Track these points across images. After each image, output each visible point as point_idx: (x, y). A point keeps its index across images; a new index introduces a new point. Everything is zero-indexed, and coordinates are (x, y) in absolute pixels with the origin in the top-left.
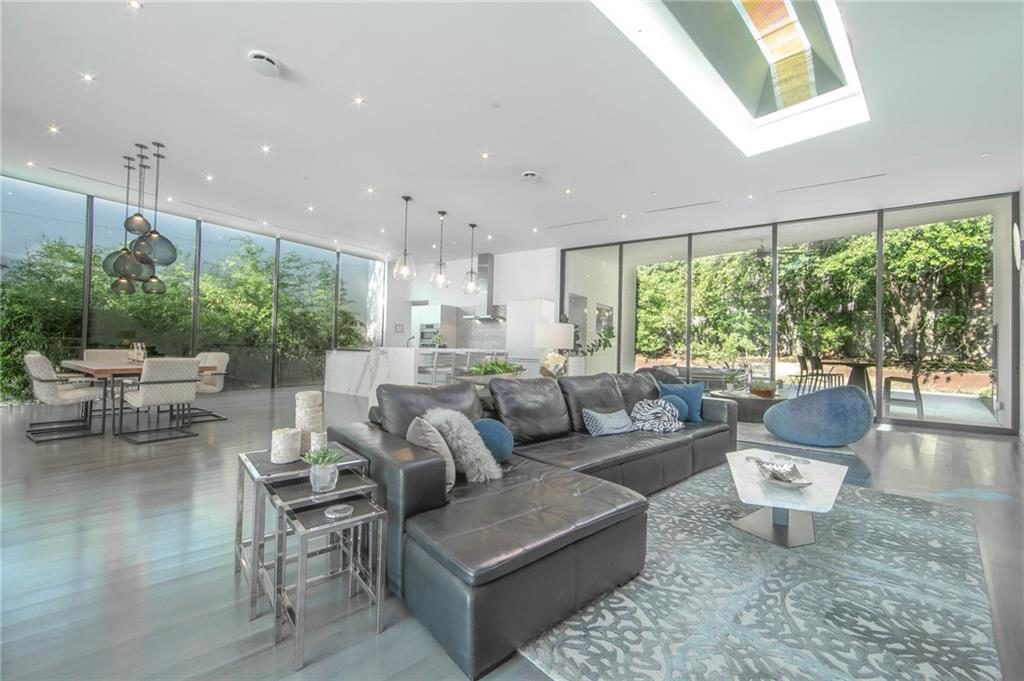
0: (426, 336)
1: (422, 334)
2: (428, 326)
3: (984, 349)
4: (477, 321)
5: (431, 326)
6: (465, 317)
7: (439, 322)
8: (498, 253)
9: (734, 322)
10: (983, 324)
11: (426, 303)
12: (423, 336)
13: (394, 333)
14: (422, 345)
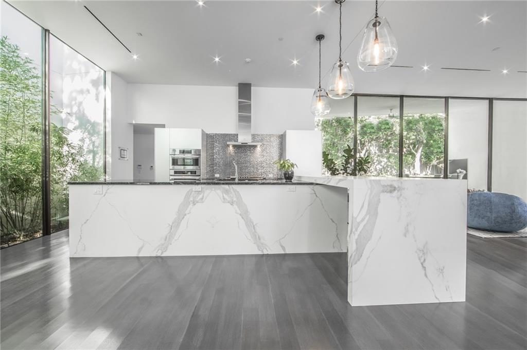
0: (180, 162)
1: (174, 160)
5: (188, 152)
11: (163, 126)
12: (175, 162)
13: (119, 159)
14: (176, 172)
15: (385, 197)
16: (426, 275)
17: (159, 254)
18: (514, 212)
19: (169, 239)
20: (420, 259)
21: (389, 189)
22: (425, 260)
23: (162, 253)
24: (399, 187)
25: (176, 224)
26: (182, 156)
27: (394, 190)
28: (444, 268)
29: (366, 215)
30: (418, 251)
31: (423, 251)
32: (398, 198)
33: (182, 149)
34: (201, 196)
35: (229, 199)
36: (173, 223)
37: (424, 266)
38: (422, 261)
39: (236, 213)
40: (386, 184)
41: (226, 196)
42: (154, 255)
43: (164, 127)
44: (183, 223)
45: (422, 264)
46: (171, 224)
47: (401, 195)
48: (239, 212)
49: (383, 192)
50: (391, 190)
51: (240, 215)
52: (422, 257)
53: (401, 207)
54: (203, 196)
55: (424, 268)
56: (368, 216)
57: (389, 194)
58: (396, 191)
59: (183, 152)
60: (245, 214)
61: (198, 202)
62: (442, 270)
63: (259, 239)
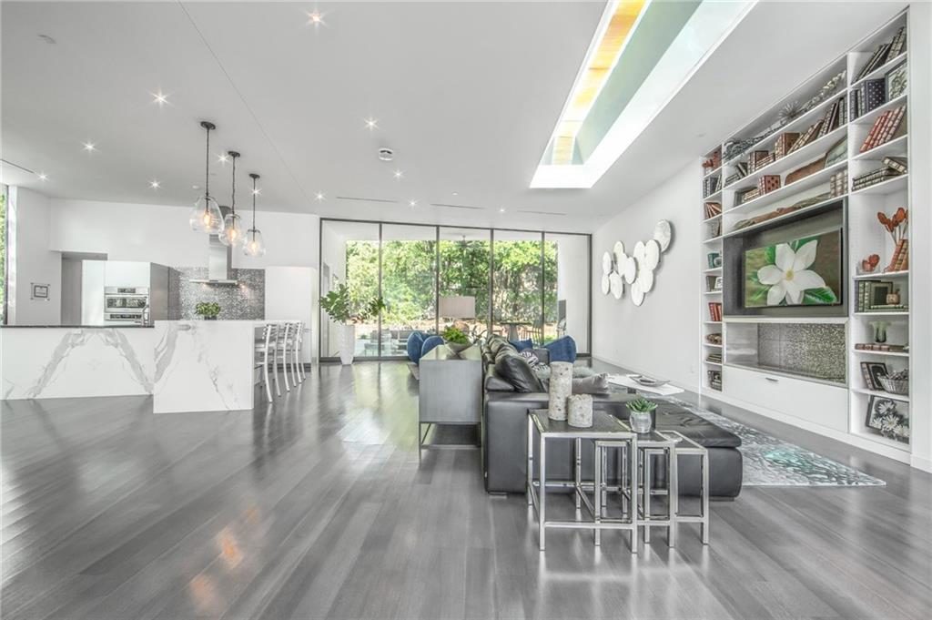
1: (110, 301)
5: (132, 291)
7: (148, 285)
11: (103, 257)
12: (111, 303)
13: (32, 299)
14: (112, 316)
16: (217, 391)
17: (31, 397)
19: (43, 381)
20: (212, 379)
22: (216, 379)
23: (35, 396)
24: (193, 326)
25: (51, 367)
26: (122, 296)
27: (189, 328)
29: (165, 347)
30: (210, 373)
33: (123, 286)
34: (80, 339)
35: (113, 342)
36: (49, 365)
37: (216, 383)
38: (214, 380)
39: (121, 355)
40: (182, 324)
41: (109, 339)
42: (25, 397)
43: (106, 259)
44: (60, 366)
45: (214, 382)
46: (45, 366)
47: (195, 332)
48: (124, 354)
49: (180, 329)
50: (186, 328)
51: (126, 357)
52: (213, 377)
53: (195, 341)
54: (83, 340)
55: (216, 385)
56: (167, 348)
57: (184, 332)
58: (191, 329)
59: (123, 291)
60: (130, 356)
61: (77, 345)
63: (147, 380)
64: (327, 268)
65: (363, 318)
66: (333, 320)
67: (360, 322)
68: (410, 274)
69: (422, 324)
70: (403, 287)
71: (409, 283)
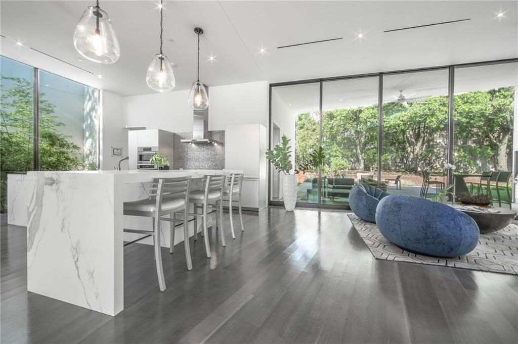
0: (144, 158)
1: (141, 158)
2: (145, 149)
3: (439, 163)
4: (193, 145)
5: (149, 149)
6: (182, 141)
7: (157, 145)
8: (211, 86)
9: (332, 151)
10: (439, 152)
11: (144, 128)
13: (112, 156)
14: (141, 167)
15: (47, 188)
16: (79, 276)
18: (429, 226)
20: (74, 258)
21: (50, 181)
22: (77, 259)
24: (57, 180)
27: (54, 183)
28: (93, 271)
29: (35, 206)
30: (72, 249)
31: (76, 249)
32: (57, 191)
37: (78, 266)
38: (76, 260)
40: (48, 177)
45: (76, 263)
47: (58, 188)
49: (46, 184)
50: (51, 183)
52: (75, 255)
53: (59, 200)
55: (77, 268)
56: (36, 207)
57: (50, 187)
58: (55, 185)
62: (92, 274)
64: (277, 129)
65: (305, 169)
66: (277, 170)
67: (301, 172)
68: (339, 138)
69: (349, 173)
70: (335, 147)
71: (339, 144)
